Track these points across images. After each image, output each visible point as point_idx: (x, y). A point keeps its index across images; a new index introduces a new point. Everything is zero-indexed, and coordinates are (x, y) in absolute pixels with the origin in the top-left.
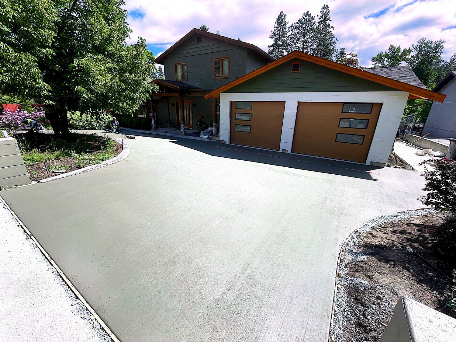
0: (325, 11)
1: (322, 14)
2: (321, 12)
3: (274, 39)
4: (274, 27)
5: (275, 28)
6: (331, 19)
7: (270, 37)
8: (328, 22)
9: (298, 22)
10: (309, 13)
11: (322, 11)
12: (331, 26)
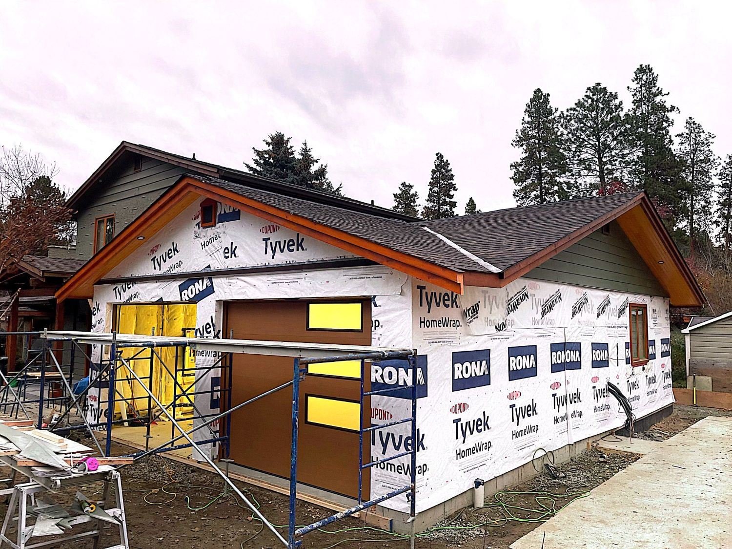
0: (644, 78)
1: (639, 86)
2: (636, 82)
3: (524, 147)
4: (522, 121)
5: (526, 125)
6: (664, 92)
7: (514, 143)
8: (658, 99)
9: (575, 107)
10: (602, 86)
11: (636, 80)
12: (668, 106)
